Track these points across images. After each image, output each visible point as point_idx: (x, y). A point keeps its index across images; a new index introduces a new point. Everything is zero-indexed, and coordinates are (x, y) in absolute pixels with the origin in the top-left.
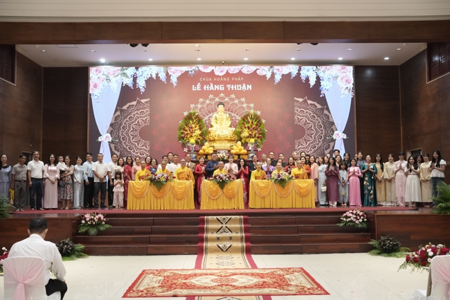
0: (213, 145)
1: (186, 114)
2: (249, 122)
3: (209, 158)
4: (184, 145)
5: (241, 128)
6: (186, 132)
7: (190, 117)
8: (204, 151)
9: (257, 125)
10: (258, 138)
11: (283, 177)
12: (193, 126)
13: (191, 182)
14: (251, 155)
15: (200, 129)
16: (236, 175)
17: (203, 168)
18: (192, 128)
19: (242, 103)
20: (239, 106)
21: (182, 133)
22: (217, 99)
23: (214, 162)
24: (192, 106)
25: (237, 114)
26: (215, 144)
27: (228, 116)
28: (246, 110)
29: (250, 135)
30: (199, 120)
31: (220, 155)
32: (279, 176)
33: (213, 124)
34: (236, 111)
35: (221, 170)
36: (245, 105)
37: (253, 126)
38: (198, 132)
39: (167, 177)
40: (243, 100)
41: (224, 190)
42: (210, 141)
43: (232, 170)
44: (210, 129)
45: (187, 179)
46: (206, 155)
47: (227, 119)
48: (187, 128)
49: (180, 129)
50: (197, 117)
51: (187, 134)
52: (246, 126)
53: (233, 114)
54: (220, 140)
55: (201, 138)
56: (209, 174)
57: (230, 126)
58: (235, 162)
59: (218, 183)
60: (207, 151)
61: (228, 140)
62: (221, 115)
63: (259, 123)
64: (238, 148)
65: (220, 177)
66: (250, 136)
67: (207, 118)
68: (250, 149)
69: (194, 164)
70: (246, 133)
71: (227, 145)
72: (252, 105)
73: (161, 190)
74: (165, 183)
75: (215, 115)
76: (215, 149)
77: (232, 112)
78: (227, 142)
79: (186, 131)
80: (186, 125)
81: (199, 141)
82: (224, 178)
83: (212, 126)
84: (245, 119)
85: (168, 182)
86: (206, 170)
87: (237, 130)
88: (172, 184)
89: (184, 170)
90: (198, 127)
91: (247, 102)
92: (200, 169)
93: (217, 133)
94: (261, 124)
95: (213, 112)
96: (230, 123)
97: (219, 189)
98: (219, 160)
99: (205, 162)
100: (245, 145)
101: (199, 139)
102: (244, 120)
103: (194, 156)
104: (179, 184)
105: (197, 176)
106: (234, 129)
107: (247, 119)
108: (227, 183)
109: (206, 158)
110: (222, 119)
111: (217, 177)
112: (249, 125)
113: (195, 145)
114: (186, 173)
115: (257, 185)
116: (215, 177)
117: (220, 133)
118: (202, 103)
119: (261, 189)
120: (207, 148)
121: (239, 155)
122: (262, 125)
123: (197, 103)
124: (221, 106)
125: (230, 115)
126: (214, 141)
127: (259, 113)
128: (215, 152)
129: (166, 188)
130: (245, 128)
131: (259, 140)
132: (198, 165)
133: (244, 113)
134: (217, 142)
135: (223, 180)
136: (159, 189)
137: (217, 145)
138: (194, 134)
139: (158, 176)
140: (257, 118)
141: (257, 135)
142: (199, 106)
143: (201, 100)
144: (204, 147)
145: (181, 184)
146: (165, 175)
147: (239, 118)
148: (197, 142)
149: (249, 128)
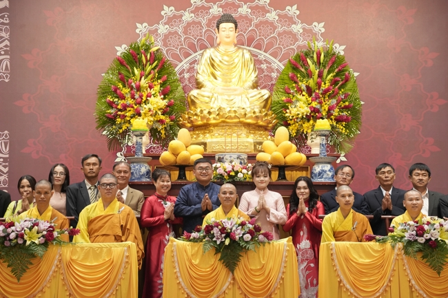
0: (201, 139)
1: (121, 50)
2: (310, 75)
3: (191, 176)
4: (115, 143)
5: (287, 92)
6: (121, 102)
7: (133, 58)
8: (175, 154)
9: (334, 82)
10: (339, 120)
11: (434, 234)
12: (144, 83)
13: (131, 248)
14: (317, 169)
15: (165, 93)
16: (277, 226)
17: (168, 206)
18: (139, 88)
19: (291, 21)
20: (280, 29)
21: (111, 105)
22: (216, 10)
23: (203, 186)
24: (142, 28)
25: (274, 55)
26: (208, 138)
27: (247, 56)
28: (300, 43)
29: (315, 110)
30: (162, 68)
31: (223, 167)
32: (420, 231)
33: (201, 78)
34: (270, 45)
35: (226, 212)
36: (297, 28)
37: (324, 87)
38: (158, 102)
39: (50, 231)
40: (293, 10)
41: (238, 274)
42: (194, 128)
43: (267, 212)
44: (194, 92)
45: (118, 239)
46: (183, 168)
47: (245, 65)
48: (125, 91)
49: (104, 93)
50: (154, 57)
51: (125, 108)
52: (303, 85)
53: (263, 55)
54: (225, 123)
55: (168, 120)
56: (186, 222)
57: (255, 86)
58: (272, 187)
59: (219, 248)
60: (184, 153)
61: (248, 125)
62: (226, 53)
63: (342, 78)
64: (278, 147)
65: (223, 230)
66: (314, 115)
67: (184, 64)
68: (315, 151)
69: (139, 193)
70: (301, 107)
71: (246, 140)
72: (319, 27)
73: (28, 277)
74: (40, 251)
75: (209, 52)
76: (209, 151)
77: (258, 47)
78: (244, 131)
79: (122, 97)
80: (123, 80)
81: (161, 127)
82: (238, 233)
83: (199, 86)
84: (298, 65)
85: (53, 250)
86: (177, 211)
87: (275, 98)
88: (67, 252)
89: (108, 211)
90: (157, 88)
91: (305, 18)
92: (159, 209)
93: (215, 106)
94: (347, 80)
95: (204, 47)
96: (253, 77)
97: (222, 270)
98: (221, 180)
99: (174, 188)
100: (299, 139)
101: (161, 122)
102: (295, 68)
103: (144, 169)
104: (88, 253)
105: (151, 231)
106: (266, 93)
107: (305, 64)
108: (246, 250)
109: (182, 176)
110: (231, 66)
111: (215, 231)
112: (311, 83)
113: (146, 139)
114: (115, 220)
115: (347, 260)
116: (209, 229)
117: (224, 105)
118: (170, 21)
119: (361, 271)
120: (185, 146)
121: (282, 168)
122: (349, 85)
123: (155, 18)
124: (227, 27)
125: (253, 55)
126: (205, 127)
127: (340, 49)
128: (209, 158)
129: (43, 267)
130: (300, 90)
131: (341, 128)
132: (152, 198)
133: (295, 48)
134: (216, 131)
135: (233, 241)
136: (18, 272)
137: (215, 140)
138: (144, 108)
139: (18, 227)
140: (334, 63)
141: (336, 112)
142: (163, 29)
143: (168, 11)
144: (173, 143)
145: (96, 254)
146: (44, 225)
147: (279, 65)
148: (154, 132)
149: (309, 91)
